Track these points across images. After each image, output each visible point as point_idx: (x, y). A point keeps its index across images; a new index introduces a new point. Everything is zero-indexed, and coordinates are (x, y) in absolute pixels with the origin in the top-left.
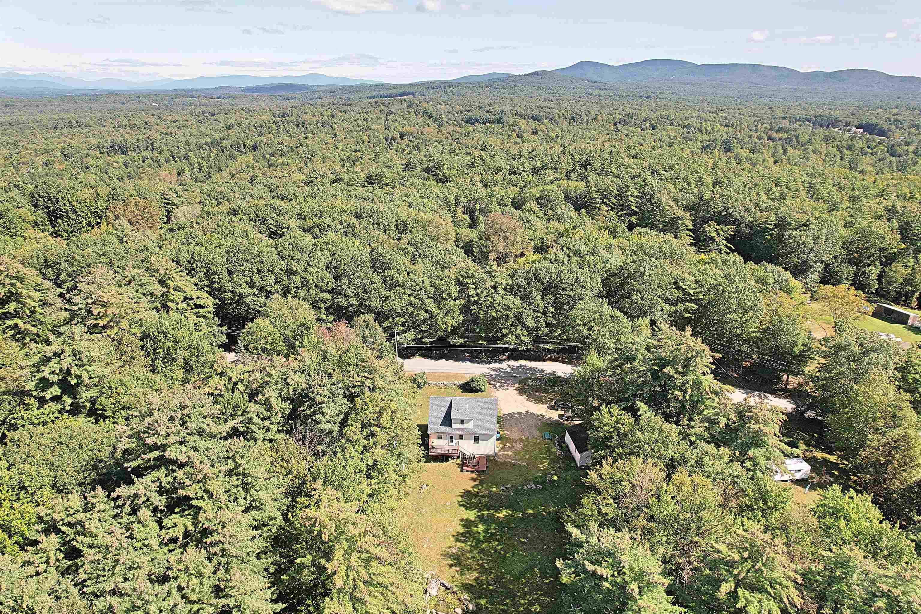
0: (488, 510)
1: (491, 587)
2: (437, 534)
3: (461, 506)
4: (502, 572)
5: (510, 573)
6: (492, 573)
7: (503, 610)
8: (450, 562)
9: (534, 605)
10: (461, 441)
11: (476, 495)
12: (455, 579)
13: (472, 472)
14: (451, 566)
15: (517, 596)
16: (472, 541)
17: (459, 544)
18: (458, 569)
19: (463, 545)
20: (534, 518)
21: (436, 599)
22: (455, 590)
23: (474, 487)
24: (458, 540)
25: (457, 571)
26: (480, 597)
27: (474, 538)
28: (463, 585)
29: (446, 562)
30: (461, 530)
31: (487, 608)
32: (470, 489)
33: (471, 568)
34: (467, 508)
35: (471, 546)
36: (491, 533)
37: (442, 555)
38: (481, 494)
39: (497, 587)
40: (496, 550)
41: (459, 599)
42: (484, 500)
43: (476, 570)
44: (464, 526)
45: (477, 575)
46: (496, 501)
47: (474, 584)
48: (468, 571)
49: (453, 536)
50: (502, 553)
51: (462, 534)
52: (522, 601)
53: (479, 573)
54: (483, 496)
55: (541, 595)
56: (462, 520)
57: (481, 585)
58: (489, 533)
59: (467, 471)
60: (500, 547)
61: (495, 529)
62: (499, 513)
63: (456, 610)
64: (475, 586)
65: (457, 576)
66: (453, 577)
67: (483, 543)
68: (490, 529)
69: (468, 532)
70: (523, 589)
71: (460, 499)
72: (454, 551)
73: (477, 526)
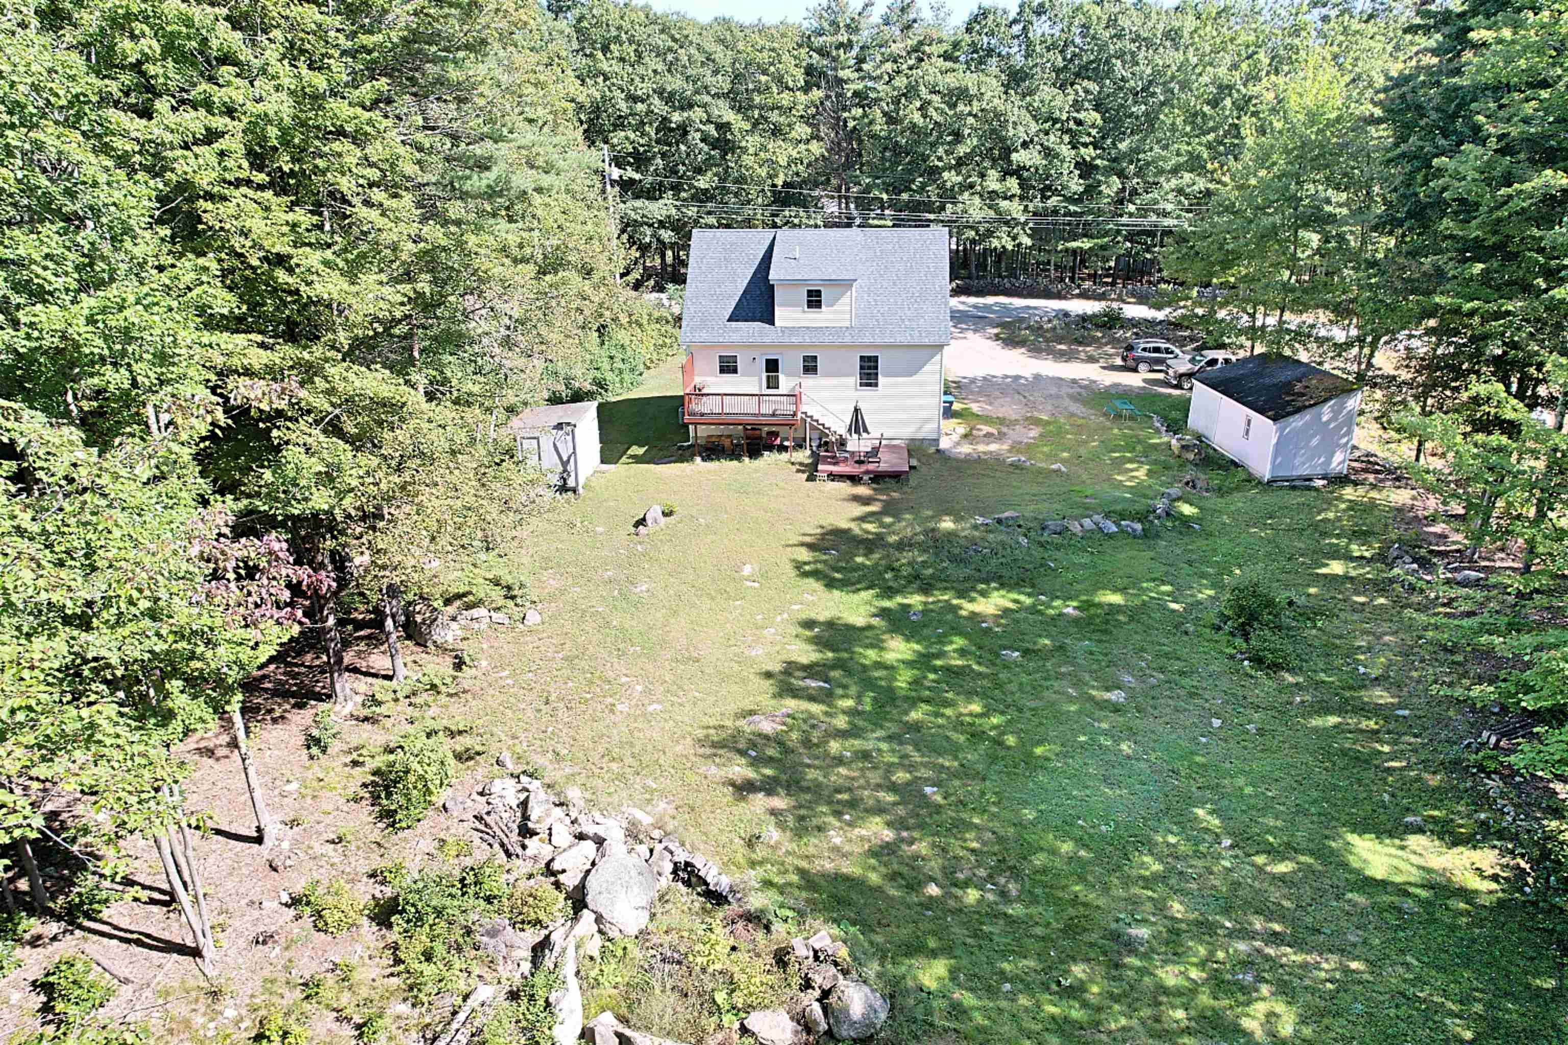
0: (926, 590)
1: (972, 895)
2: (693, 668)
3: (806, 574)
4: (1019, 824)
5: (1065, 828)
6: (971, 826)
7: (1061, 1025)
8: (740, 770)
9: (1247, 993)
10: (809, 381)
11: (870, 544)
12: (760, 853)
13: (854, 479)
14: (744, 789)
15: (1130, 946)
16: (859, 698)
17: (791, 704)
18: (780, 802)
19: (816, 708)
20: (1132, 619)
21: (635, 952)
22: (756, 901)
23: (862, 519)
24: (786, 690)
25: (773, 812)
26: (913, 949)
27: (868, 684)
28: (809, 881)
29: (715, 772)
30: (806, 654)
31: (957, 1011)
32: (844, 525)
33: (852, 804)
34: (831, 584)
35: (851, 713)
36: (948, 669)
37: (701, 742)
38: (892, 539)
39: (1003, 894)
40: (976, 736)
41: (781, 958)
42: (905, 557)
43: (879, 810)
44: (819, 642)
45: (888, 835)
46: (956, 560)
47: (874, 878)
48: (838, 814)
49: (768, 675)
50: (1011, 740)
51: (810, 670)
52: (1170, 976)
53: (896, 824)
54: (900, 546)
55: (1275, 938)
56: (809, 624)
57: (914, 886)
58: (935, 670)
59: (833, 477)
60: (995, 720)
61: (962, 652)
62: (972, 600)
63: (754, 1021)
64: (879, 889)
65: (772, 834)
66: (751, 842)
67: (913, 702)
68: (941, 655)
69: (838, 664)
70: (1160, 907)
71: (804, 555)
72: (767, 727)
73: (878, 645)
